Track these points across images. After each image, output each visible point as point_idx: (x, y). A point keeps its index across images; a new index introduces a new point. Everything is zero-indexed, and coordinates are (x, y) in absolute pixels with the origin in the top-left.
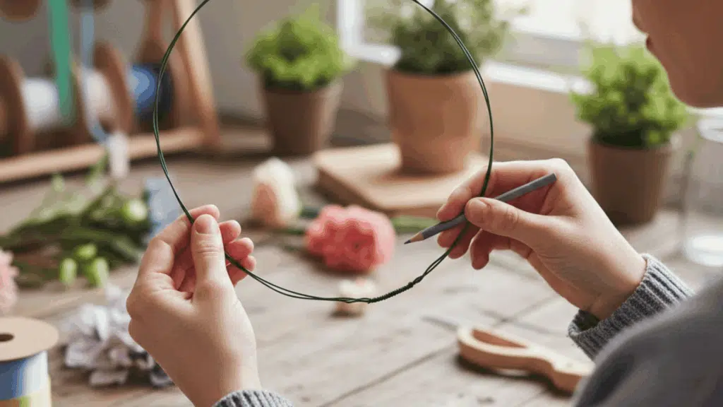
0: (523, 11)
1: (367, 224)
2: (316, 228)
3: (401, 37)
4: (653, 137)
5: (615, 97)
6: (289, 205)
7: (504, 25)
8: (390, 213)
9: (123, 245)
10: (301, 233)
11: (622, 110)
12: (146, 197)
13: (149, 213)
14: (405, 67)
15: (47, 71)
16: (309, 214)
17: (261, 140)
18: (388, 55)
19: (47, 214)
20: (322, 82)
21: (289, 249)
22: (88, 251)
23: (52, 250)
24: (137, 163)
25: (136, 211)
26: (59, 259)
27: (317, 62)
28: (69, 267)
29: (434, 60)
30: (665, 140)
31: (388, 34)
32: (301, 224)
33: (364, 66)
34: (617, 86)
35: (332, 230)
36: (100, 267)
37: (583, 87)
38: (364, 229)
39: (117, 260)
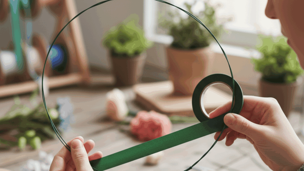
0: (230, 20)
1: (158, 120)
2: (135, 122)
3: (174, 31)
4: (289, 79)
5: (272, 61)
6: (122, 110)
7: (221, 26)
8: (168, 114)
9: (47, 130)
10: (128, 124)
11: (275, 66)
12: (57, 108)
13: (59, 115)
14: (175, 46)
15: (11, 48)
16: (132, 115)
17: (109, 79)
18: (168, 40)
19: (12, 115)
20: (137, 53)
21: (122, 131)
22: (31, 133)
23: (14, 132)
24: (53, 90)
25: (53, 114)
26: (18, 137)
27: (134, 44)
28: (23, 141)
29: (189, 42)
30: (295, 80)
31: (168, 30)
32: (129, 119)
33: (156, 45)
34: (273, 56)
35: (142, 123)
36: (37, 141)
37: (257, 55)
38: (157, 123)
39: (45, 137)
